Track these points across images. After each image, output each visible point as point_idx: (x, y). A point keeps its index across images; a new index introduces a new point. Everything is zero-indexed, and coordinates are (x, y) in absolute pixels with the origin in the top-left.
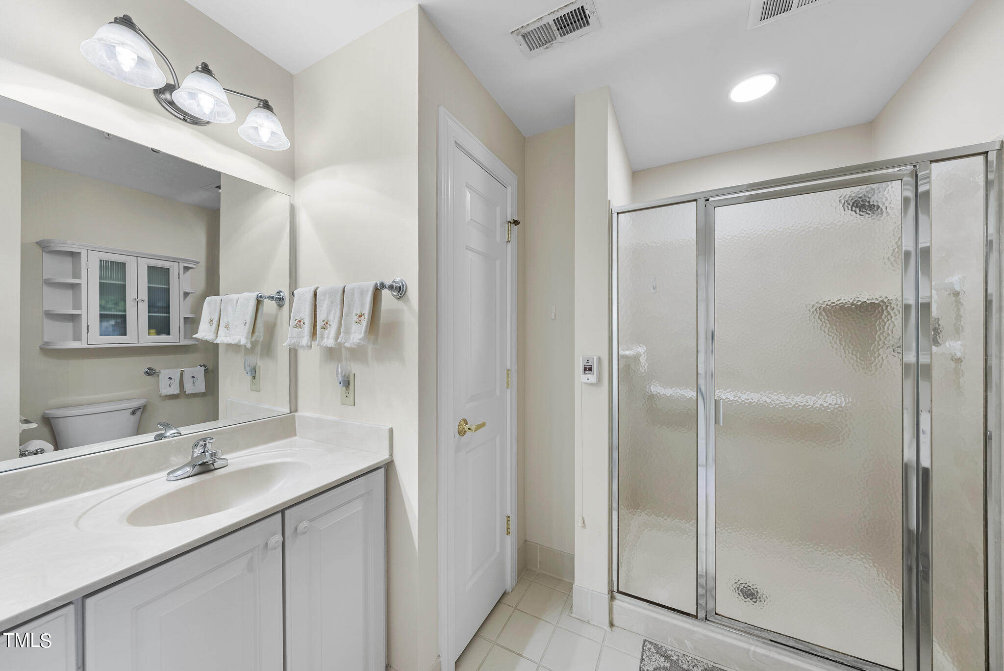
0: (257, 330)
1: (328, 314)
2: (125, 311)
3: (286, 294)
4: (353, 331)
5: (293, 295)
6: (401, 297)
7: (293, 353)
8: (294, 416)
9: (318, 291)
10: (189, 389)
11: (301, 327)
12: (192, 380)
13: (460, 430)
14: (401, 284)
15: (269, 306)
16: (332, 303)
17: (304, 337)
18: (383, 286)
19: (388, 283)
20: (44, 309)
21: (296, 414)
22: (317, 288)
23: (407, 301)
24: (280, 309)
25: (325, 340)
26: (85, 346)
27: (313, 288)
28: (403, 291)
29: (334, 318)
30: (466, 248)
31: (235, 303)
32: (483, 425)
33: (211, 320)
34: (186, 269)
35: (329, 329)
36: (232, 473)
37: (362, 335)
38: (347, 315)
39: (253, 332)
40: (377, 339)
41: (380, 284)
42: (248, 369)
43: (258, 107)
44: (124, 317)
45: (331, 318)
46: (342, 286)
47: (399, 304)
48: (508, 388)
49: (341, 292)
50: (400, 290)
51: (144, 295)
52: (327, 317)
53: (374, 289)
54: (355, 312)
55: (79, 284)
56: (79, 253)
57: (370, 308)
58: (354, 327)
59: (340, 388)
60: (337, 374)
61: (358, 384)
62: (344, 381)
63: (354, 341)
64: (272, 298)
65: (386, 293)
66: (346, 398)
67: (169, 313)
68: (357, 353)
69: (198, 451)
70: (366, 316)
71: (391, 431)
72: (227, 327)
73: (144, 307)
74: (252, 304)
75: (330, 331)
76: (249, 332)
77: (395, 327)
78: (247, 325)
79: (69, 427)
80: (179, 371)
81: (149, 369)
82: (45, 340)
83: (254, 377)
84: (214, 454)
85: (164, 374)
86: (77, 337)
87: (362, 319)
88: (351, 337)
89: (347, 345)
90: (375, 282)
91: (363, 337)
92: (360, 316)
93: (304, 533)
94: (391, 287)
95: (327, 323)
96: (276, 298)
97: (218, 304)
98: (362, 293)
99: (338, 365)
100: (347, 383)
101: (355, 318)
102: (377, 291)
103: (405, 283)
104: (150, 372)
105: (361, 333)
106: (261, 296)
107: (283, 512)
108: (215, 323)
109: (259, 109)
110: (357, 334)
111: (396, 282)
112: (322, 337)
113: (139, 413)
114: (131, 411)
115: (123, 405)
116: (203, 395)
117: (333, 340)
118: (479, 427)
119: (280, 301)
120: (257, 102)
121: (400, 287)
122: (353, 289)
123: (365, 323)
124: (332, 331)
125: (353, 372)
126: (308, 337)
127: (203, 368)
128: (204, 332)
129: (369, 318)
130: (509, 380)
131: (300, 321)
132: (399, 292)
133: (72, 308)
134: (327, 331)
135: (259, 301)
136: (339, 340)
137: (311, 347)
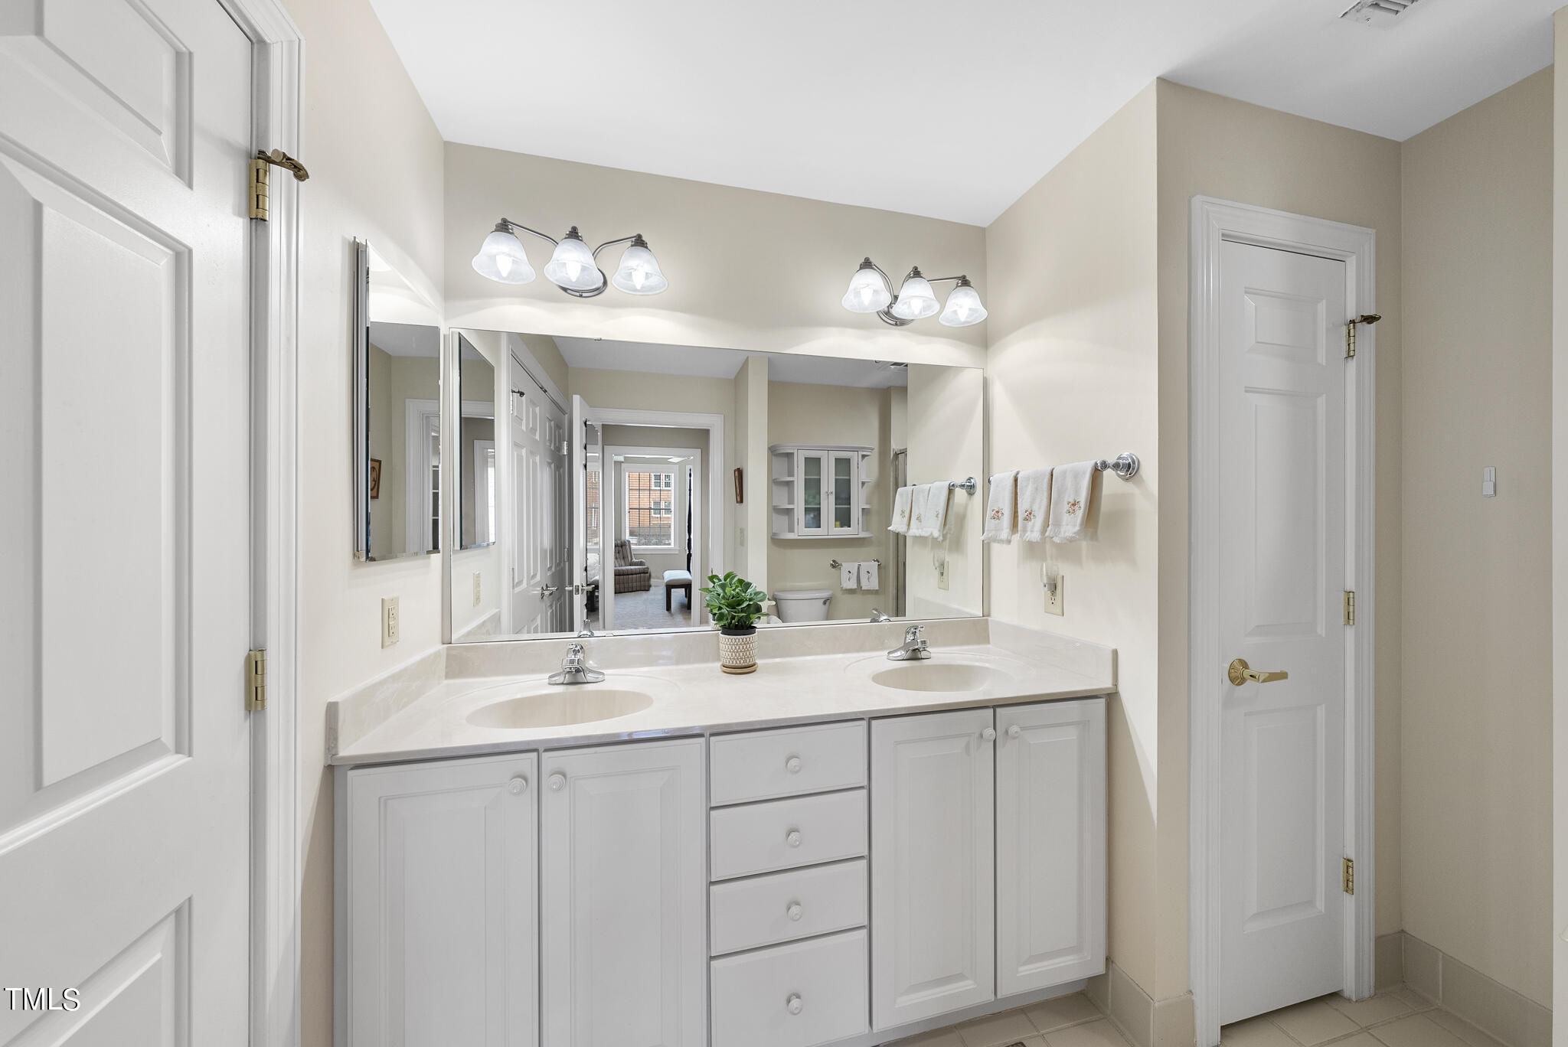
0: (948, 522)
1: (1033, 502)
2: (820, 504)
3: (978, 481)
4: (1064, 523)
5: (989, 481)
6: (1130, 477)
7: (986, 547)
8: (987, 621)
9: (1019, 476)
10: (865, 585)
11: (999, 518)
12: (867, 575)
13: (1233, 675)
14: (1130, 461)
15: (960, 495)
16: (1037, 489)
17: (1002, 530)
18: (1105, 465)
19: (1111, 460)
20: (774, 504)
21: (989, 618)
22: (1018, 473)
23: (1141, 483)
24: (970, 498)
25: (1028, 533)
26: (796, 537)
27: (1013, 474)
28: (1133, 469)
29: (1040, 508)
30: (1246, 391)
31: (926, 493)
32: (1283, 676)
33: (903, 512)
34: (864, 456)
35: (1032, 521)
36: (936, 666)
37: (1077, 528)
38: (1056, 504)
39: (945, 525)
40: (1095, 533)
41: (1102, 464)
42: (937, 564)
43: (957, 286)
44: (819, 510)
45: (1035, 507)
46: (1050, 468)
47: (1129, 487)
48: (1349, 623)
49: (1048, 476)
50: (1129, 469)
51: (832, 489)
52: (1031, 507)
53: (1092, 469)
54: (1066, 499)
55: (793, 481)
56: (793, 454)
57: (1088, 494)
58: (1066, 518)
59: (1045, 592)
60: (1041, 575)
61: (1068, 588)
62: (1050, 584)
63: (1067, 534)
64: (963, 486)
65: (1108, 474)
66: (1052, 605)
67: (850, 505)
68: (1067, 550)
69: (910, 637)
70: (1082, 504)
71: (1115, 653)
72: (919, 519)
73: (832, 498)
74: (945, 492)
75: (1034, 523)
76: (941, 524)
77: (1122, 517)
78: (940, 516)
79: (789, 607)
80: (856, 564)
81: (834, 561)
82: (774, 531)
83: (942, 574)
84: (924, 642)
85: (846, 566)
86: (791, 530)
87: (1076, 507)
88: (1062, 530)
89: (1057, 540)
90: (1093, 462)
91: (1080, 530)
92: (1074, 505)
93: (1015, 738)
94: (1116, 466)
95: (1030, 514)
96: (968, 486)
97: (910, 495)
98: (1077, 476)
99: (1042, 565)
100: (1053, 587)
101: (1066, 507)
102: (1097, 472)
103: (1137, 458)
104: (835, 565)
105: (1075, 526)
106: (953, 485)
107: (994, 707)
108: (907, 514)
109: (958, 288)
110: (1071, 525)
111: (1123, 458)
112: (1025, 530)
113: (827, 603)
114: (823, 600)
115: (817, 595)
116: (876, 592)
117: (1039, 533)
118: (1274, 677)
119: (970, 489)
120: (955, 281)
121: (1129, 464)
122: (1064, 473)
123: (1080, 513)
124: (1038, 522)
125: (1061, 574)
126: (1008, 530)
127: (877, 563)
128: (897, 525)
129: (1085, 508)
130: (1351, 610)
131: (998, 512)
132: (1127, 471)
133: (787, 502)
134: (1030, 524)
135: (951, 490)
136: (1047, 534)
137: (1009, 542)
